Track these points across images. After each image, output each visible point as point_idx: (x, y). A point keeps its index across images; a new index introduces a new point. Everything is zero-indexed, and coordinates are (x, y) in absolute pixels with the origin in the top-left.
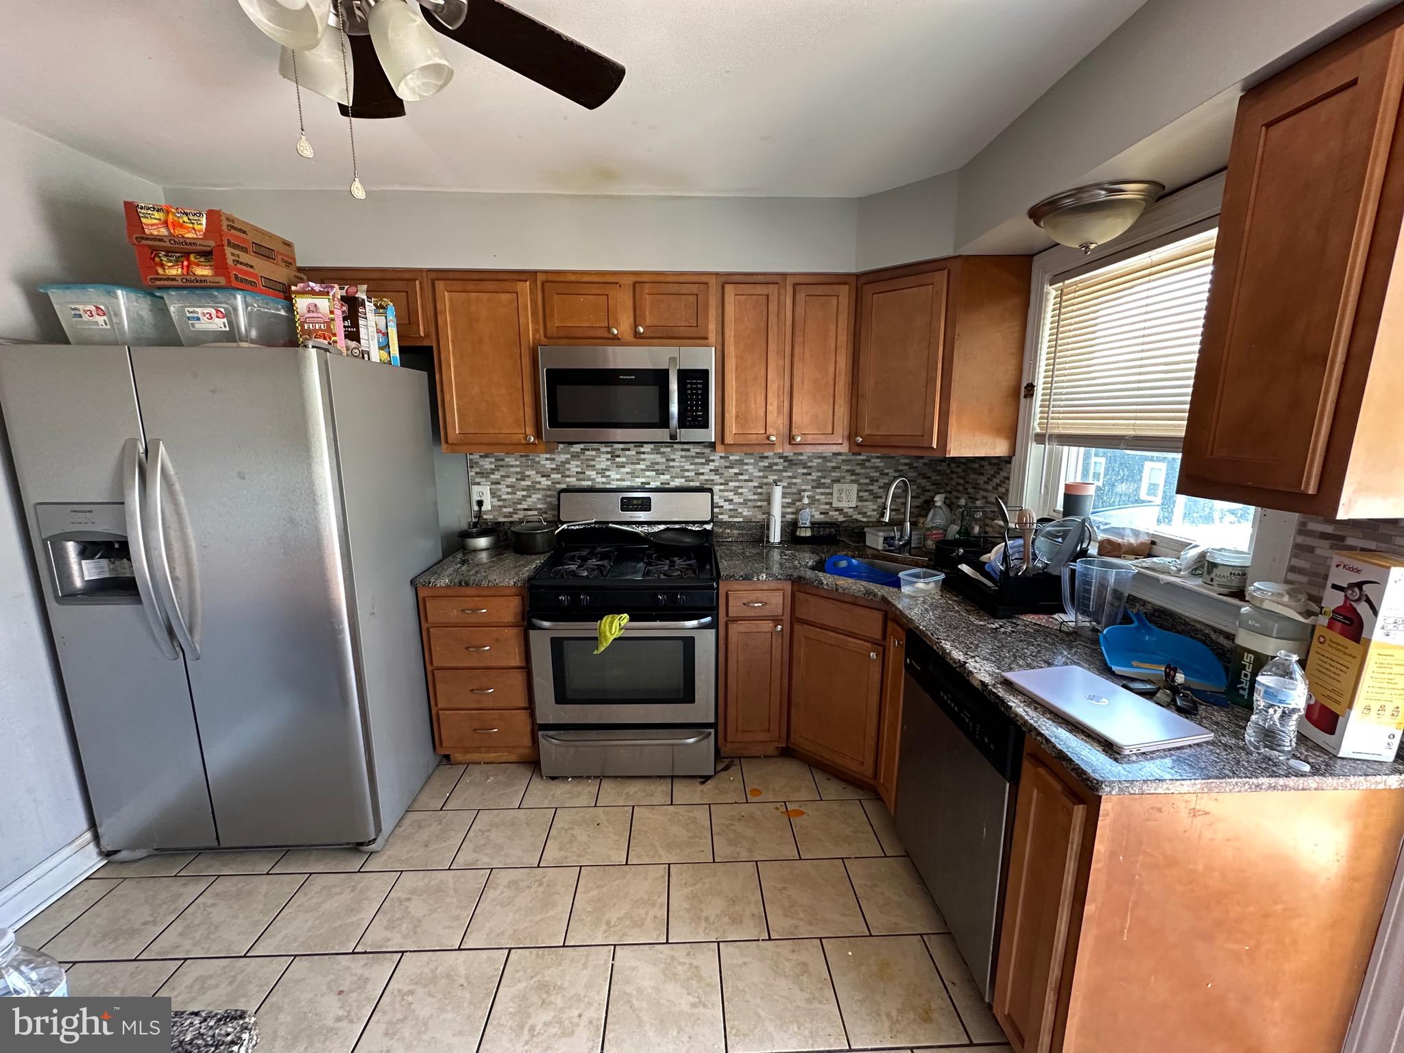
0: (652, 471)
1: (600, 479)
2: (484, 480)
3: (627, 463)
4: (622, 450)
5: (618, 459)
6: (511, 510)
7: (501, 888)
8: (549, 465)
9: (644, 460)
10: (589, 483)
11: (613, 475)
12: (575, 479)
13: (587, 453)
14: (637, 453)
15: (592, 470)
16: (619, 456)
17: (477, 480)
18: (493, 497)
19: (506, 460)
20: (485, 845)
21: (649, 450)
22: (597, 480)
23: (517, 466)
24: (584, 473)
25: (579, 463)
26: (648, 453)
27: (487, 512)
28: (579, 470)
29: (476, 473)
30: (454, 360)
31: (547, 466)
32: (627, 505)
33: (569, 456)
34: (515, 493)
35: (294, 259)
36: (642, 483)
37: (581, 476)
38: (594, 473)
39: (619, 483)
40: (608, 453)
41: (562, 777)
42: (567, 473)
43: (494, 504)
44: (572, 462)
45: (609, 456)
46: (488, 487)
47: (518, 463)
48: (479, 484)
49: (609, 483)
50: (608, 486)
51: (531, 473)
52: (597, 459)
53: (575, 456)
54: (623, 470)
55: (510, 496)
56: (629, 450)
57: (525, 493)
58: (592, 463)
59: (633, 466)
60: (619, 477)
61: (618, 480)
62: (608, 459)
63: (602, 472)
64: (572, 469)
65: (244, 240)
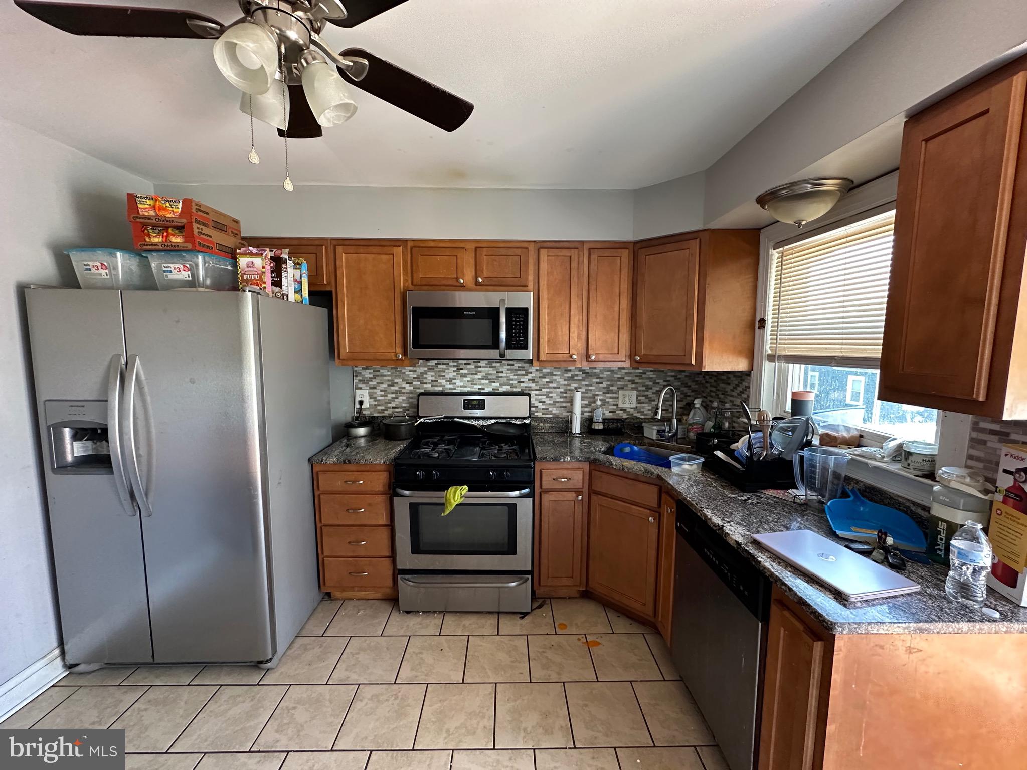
0: (486, 380)
1: (448, 386)
2: (365, 385)
3: (468, 374)
4: (465, 364)
5: (461, 372)
6: (383, 408)
7: (365, 701)
8: (412, 375)
9: (480, 372)
10: (440, 388)
11: (458, 382)
12: (430, 386)
13: (439, 367)
14: (476, 367)
15: (443, 379)
16: (462, 369)
17: (360, 386)
18: (370, 398)
19: (381, 371)
20: (353, 665)
21: (485, 365)
22: (447, 386)
23: (388, 376)
24: (437, 381)
25: (434, 374)
26: (484, 367)
27: (365, 409)
28: (433, 379)
29: (359, 381)
30: (347, 301)
31: (410, 376)
32: (468, 405)
33: (426, 369)
34: (387, 396)
35: (240, 232)
36: (479, 389)
37: (435, 383)
38: (444, 381)
39: (462, 388)
40: (454, 367)
41: (415, 611)
42: (425, 381)
43: (371, 403)
44: (428, 373)
45: (455, 369)
46: (368, 391)
47: (389, 374)
48: (361, 388)
49: (455, 389)
50: (454, 391)
51: (399, 381)
52: (447, 371)
53: (431, 369)
54: (465, 379)
55: (382, 398)
56: (470, 364)
57: (393, 395)
58: (443, 374)
59: (472, 377)
60: (462, 384)
61: (461, 386)
62: (454, 371)
63: (450, 381)
64: (429, 379)
65: (207, 219)
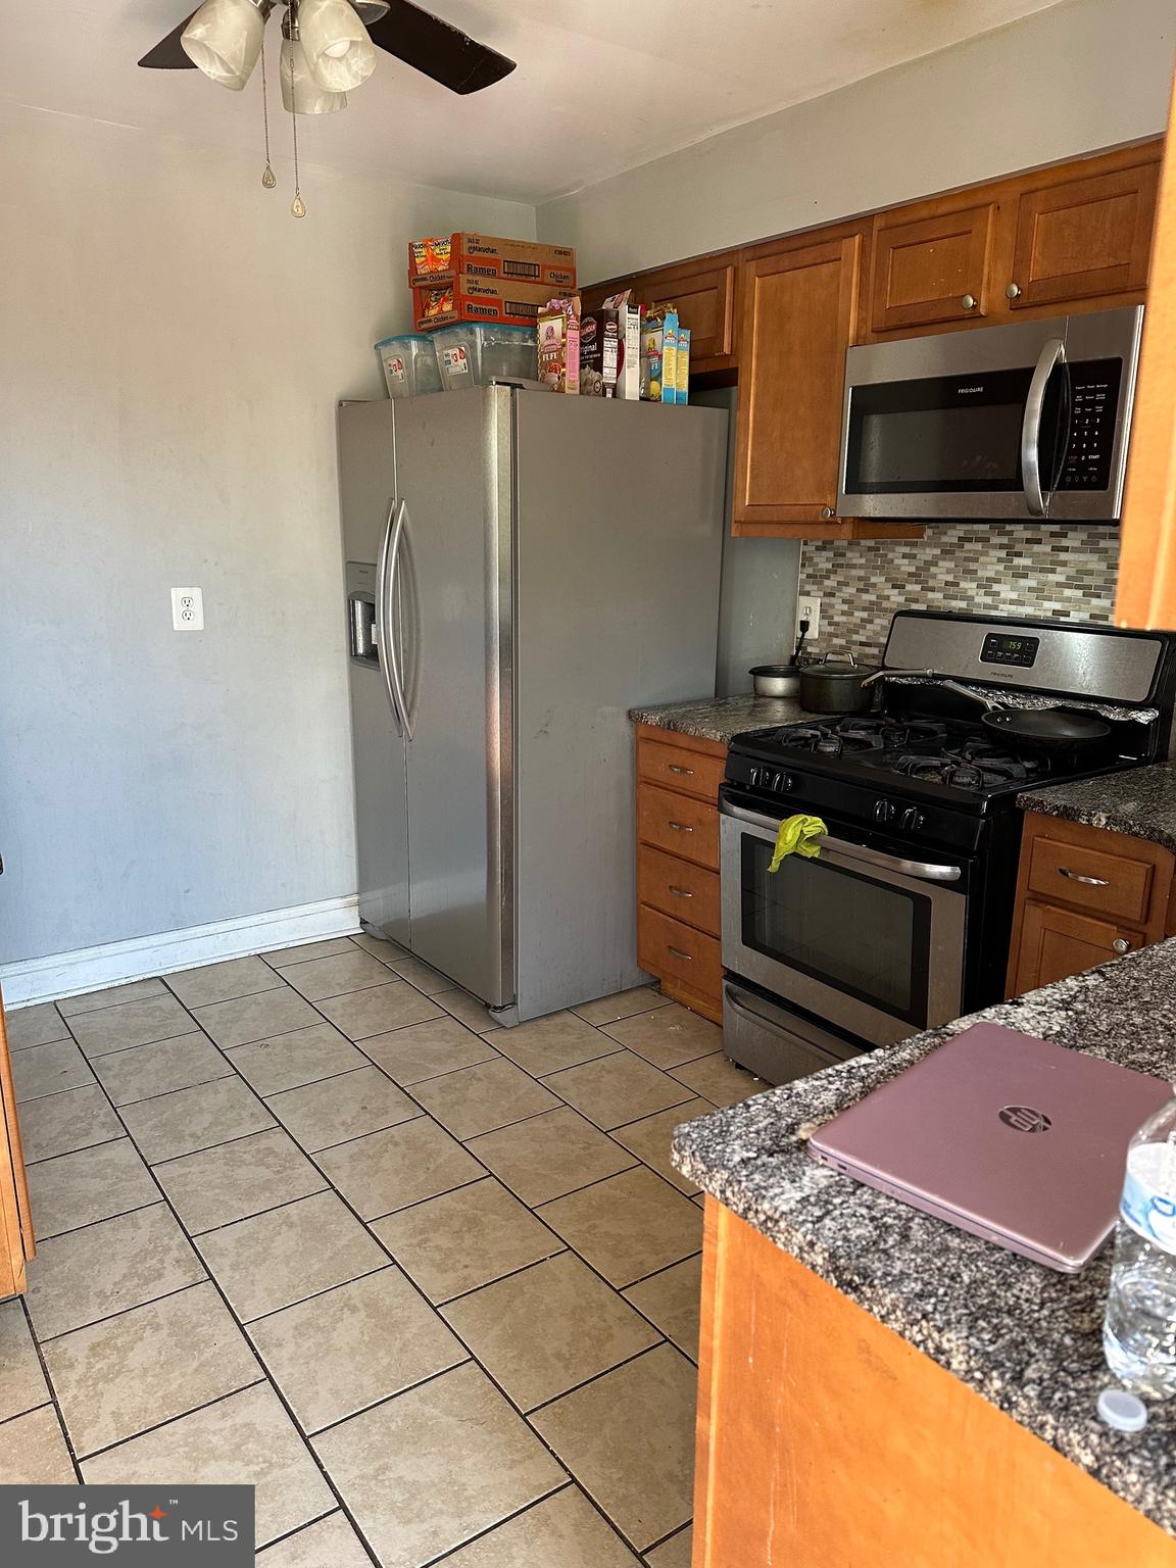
0: (1078, 587)
1: (982, 599)
2: (815, 587)
3: (1033, 569)
4: (1029, 541)
5: (1017, 561)
6: (842, 642)
8: (907, 567)
9: (1064, 564)
10: (963, 605)
11: (1006, 591)
12: (940, 596)
13: (968, 546)
14: (1054, 549)
15: (972, 580)
16: (1019, 555)
17: (807, 588)
18: (823, 618)
19: (849, 555)
21: (1077, 544)
22: (977, 600)
23: (861, 567)
24: (957, 584)
25: (952, 565)
26: (1076, 550)
27: (811, 642)
28: (950, 578)
29: (809, 576)
31: (903, 568)
32: (995, 649)
33: (937, 551)
34: (852, 614)
35: (573, 271)
36: (1055, 612)
37: (952, 590)
38: (974, 585)
39: (1013, 608)
40: (1002, 547)
41: (749, 1071)
42: (931, 583)
43: (823, 629)
44: (941, 563)
45: (1003, 554)
46: (819, 601)
47: (863, 561)
48: (808, 594)
49: (996, 608)
50: (994, 613)
51: (877, 579)
52: (982, 559)
53: (947, 552)
54: (1023, 582)
55: (843, 619)
56: (1039, 542)
57: (865, 615)
58: (973, 566)
59: (1042, 577)
60: (1014, 596)
61: (1012, 602)
62: (1000, 560)
63: (986, 585)
64: (940, 577)
65: (495, 262)
